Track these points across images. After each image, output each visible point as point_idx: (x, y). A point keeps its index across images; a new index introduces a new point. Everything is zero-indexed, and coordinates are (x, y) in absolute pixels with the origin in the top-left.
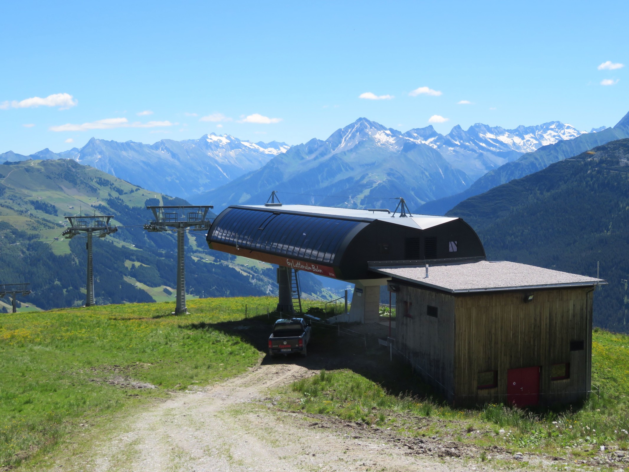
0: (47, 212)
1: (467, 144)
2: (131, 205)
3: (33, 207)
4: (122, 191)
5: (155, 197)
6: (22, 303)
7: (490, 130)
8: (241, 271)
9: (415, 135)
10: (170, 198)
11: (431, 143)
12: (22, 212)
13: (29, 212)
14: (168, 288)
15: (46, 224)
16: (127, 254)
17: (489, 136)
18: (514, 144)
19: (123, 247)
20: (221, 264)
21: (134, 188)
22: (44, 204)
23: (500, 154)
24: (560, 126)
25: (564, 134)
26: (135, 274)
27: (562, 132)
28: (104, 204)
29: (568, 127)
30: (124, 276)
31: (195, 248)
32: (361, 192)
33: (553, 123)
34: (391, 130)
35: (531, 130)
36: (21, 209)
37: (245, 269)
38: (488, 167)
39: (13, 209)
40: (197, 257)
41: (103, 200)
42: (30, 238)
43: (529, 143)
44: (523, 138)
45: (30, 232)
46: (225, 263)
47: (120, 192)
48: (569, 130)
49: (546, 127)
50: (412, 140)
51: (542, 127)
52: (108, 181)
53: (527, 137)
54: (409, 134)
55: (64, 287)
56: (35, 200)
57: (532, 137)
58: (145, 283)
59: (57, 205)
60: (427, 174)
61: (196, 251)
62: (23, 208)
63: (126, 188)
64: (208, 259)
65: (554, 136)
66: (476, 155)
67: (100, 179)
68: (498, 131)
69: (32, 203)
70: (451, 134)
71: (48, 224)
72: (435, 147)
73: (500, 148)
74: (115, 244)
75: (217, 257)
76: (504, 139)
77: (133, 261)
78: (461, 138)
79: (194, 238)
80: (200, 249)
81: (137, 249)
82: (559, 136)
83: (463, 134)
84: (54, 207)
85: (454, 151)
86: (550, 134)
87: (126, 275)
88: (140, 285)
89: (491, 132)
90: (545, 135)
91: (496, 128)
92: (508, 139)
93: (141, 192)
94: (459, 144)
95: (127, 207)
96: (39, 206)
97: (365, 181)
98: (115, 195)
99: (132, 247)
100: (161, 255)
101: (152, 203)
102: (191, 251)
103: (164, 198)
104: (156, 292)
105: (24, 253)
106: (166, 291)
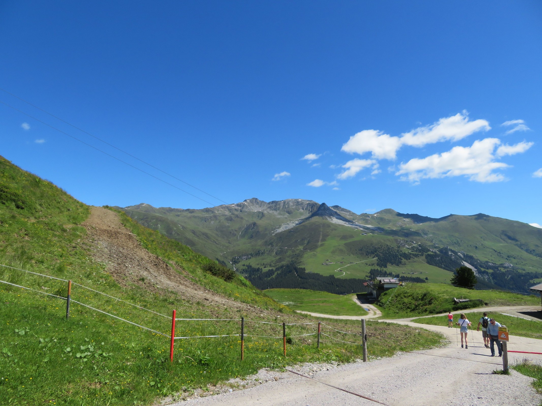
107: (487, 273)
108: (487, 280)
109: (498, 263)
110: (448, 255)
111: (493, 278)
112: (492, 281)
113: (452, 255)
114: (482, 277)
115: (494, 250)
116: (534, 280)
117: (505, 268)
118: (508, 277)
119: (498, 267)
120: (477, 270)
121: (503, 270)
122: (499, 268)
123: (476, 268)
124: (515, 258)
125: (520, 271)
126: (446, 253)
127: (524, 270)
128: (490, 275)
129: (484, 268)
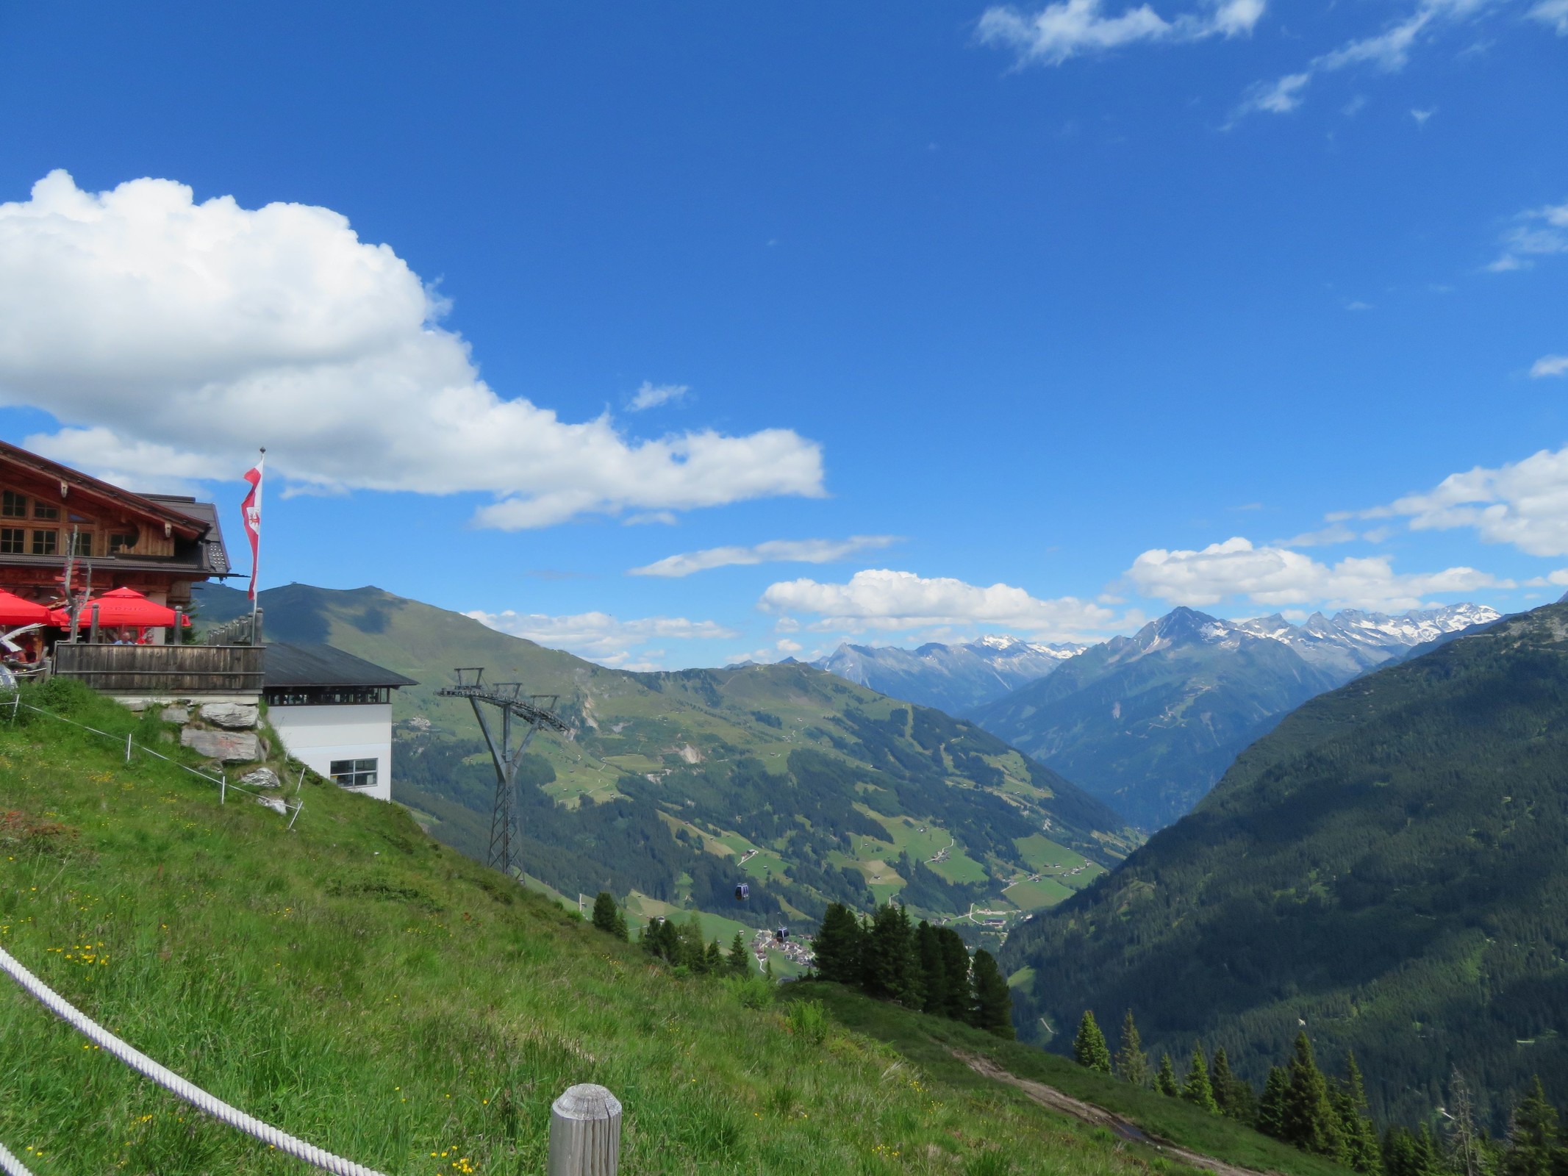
0: (770, 724)
1: (1333, 637)
2: (872, 718)
3: (753, 718)
4: (863, 700)
5: (904, 707)
6: (722, 832)
7: (1364, 617)
8: (1009, 801)
9: (1256, 628)
10: (922, 709)
11: (1281, 636)
12: (739, 723)
13: (747, 723)
14: (911, 820)
16: (860, 775)
17: (1366, 625)
18: (1404, 635)
19: (857, 767)
20: (983, 791)
21: (878, 696)
22: (768, 715)
23: (1384, 648)
24: (1472, 609)
25: (1478, 617)
26: (867, 800)
27: (1475, 615)
28: (839, 715)
29: (1486, 609)
30: (853, 802)
31: (951, 769)
32: (1182, 701)
33: (1459, 605)
34: (1221, 623)
35: (1427, 615)
36: (737, 719)
37: (1015, 797)
39: (729, 720)
40: (953, 781)
41: (838, 710)
42: (742, 753)
43: (1427, 633)
44: (1417, 627)
45: (742, 747)
46: (989, 790)
47: (860, 700)
49: (1448, 611)
50: (1252, 633)
51: (1444, 611)
52: (845, 688)
53: (1423, 625)
55: (775, 813)
56: (756, 711)
57: (1431, 626)
58: (879, 811)
59: (784, 717)
60: (1276, 677)
61: (952, 774)
62: (741, 718)
63: (868, 696)
64: (967, 784)
66: (1347, 651)
67: (837, 686)
68: (1378, 619)
69: (753, 713)
70: (1308, 624)
71: (766, 737)
72: (1286, 642)
73: (1383, 640)
74: (849, 764)
75: (978, 782)
76: (1388, 628)
77: (867, 783)
78: (1323, 629)
80: (958, 772)
81: (874, 769)
83: (1327, 624)
84: (778, 718)
85: (1315, 647)
86: (1459, 620)
87: (855, 801)
88: (873, 815)
89: (1370, 621)
90: (1447, 620)
91: (1375, 613)
92: (1395, 629)
93: (887, 700)
94: (1321, 637)
95: (868, 720)
96: (761, 717)
97: (1187, 689)
98: (853, 704)
99: (869, 767)
100: (903, 778)
101: (900, 715)
102: (945, 773)
103: (914, 708)
104: (892, 824)
105: (732, 771)
106: (907, 823)
117: (414, 729)
125: (445, 737)
127: (454, 734)
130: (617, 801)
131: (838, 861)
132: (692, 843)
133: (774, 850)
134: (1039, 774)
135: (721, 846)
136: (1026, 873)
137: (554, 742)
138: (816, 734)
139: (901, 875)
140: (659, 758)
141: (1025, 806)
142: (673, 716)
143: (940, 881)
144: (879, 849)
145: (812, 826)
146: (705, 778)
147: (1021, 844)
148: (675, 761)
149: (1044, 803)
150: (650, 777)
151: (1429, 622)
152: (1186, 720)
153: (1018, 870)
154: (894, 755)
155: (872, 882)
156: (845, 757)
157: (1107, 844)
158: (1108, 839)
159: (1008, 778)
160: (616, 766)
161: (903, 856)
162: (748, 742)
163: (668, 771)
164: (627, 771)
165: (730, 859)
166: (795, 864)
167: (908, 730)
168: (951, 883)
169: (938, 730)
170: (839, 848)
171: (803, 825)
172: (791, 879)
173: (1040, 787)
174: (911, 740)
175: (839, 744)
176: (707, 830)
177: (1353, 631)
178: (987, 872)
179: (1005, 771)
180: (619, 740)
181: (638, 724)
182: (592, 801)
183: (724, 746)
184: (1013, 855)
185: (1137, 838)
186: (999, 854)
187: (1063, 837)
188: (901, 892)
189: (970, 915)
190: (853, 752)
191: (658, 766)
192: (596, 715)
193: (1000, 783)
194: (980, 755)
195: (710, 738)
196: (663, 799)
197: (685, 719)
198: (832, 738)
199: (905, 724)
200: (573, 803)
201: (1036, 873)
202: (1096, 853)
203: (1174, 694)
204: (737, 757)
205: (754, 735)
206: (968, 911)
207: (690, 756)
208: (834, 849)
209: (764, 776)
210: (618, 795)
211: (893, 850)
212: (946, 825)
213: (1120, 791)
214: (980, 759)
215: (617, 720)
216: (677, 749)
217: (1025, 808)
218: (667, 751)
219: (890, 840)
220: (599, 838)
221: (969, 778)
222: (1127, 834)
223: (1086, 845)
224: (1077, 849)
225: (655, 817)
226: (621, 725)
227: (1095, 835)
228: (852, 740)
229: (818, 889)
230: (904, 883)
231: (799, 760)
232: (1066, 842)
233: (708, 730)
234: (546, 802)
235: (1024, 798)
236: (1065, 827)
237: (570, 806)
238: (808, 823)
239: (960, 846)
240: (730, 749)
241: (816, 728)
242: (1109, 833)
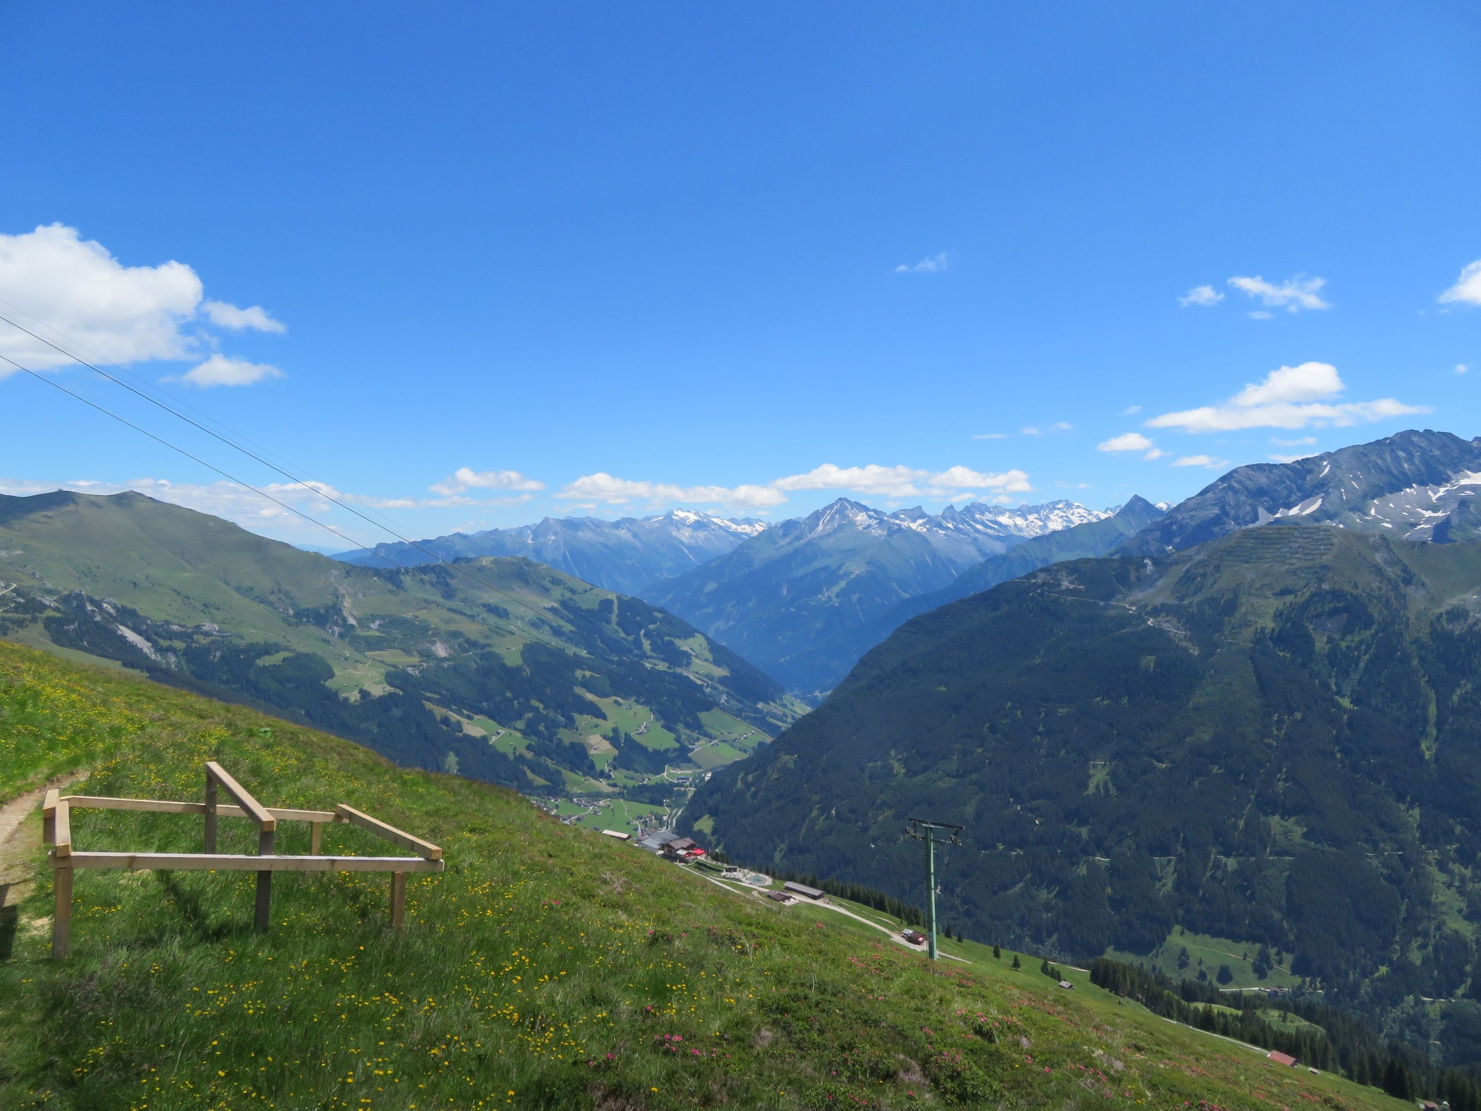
0: (499, 615)
1: (961, 526)
2: (584, 607)
3: (485, 611)
4: (575, 591)
5: (610, 597)
6: (475, 716)
7: (988, 510)
8: (695, 680)
9: (902, 516)
10: (625, 599)
12: (473, 616)
13: (481, 616)
14: (619, 699)
15: (498, 631)
16: (577, 662)
17: (987, 517)
18: (1016, 525)
19: (575, 654)
20: (675, 672)
21: (589, 587)
22: (496, 607)
23: (998, 538)
24: (1069, 505)
25: (1073, 514)
26: (586, 684)
27: (1071, 512)
28: (556, 605)
29: (1078, 507)
30: (575, 687)
31: (649, 653)
32: (837, 583)
33: (1060, 502)
34: (874, 511)
35: (1036, 510)
36: (472, 613)
37: (699, 676)
38: (983, 554)
39: (465, 614)
40: (651, 663)
41: (555, 601)
42: (483, 647)
43: (1033, 524)
44: (1026, 519)
45: (482, 641)
46: (679, 670)
47: (573, 591)
48: (1078, 510)
49: (1052, 506)
50: (898, 522)
51: (1048, 506)
52: (561, 580)
53: (1031, 517)
54: (895, 516)
55: (515, 699)
56: (487, 603)
57: (1036, 518)
58: (595, 694)
59: (510, 608)
60: (912, 562)
61: (650, 657)
62: (475, 611)
63: (580, 586)
64: (662, 666)
65: (1062, 517)
66: (970, 540)
67: (553, 578)
68: (998, 510)
69: (484, 605)
72: (923, 531)
73: (998, 531)
74: (567, 651)
75: (671, 664)
76: (1004, 519)
77: (584, 670)
78: (954, 520)
79: (649, 642)
80: (654, 654)
81: (588, 656)
82: (1067, 517)
83: (957, 516)
84: (506, 610)
85: (945, 535)
86: (1057, 514)
87: (576, 685)
88: (590, 696)
89: (989, 512)
90: (1051, 516)
91: (995, 507)
92: (1009, 520)
93: (595, 591)
94: (952, 526)
95: (580, 608)
96: (491, 610)
97: (841, 572)
98: (568, 595)
99: (584, 653)
100: (612, 662)
101: (607, 604)
102: (644, 656)
103: (618, 598)
104: (605, 704)
105: (476, 663)
106: (616, 702)
107: (174, 651)
108: (176, 666)
109: (191, 624)
110: (86, 612)
111: (188, 662)
112: (185, 667)
113: (93, 611)
114: (164, 661)
115: (176, 591)
116: (263, 658)
117: (206, 634)
118: (215, 656)
119: (193, 633)
120: (150, 644)
121: (204, 641)
122: (195, 637)
123: (148, 639)
124: (218, 609)
125: (236, 641)
126: (81, 606)
127: (242, 638)
128: (179, 654)
129: (164, 638)
130: (391, 694)
131: (565, 736)
132: (454, 726)
133: (516, 729)
134: (719, 654)
135: (475, 728)
136: (708, 739)
137: (324, 640)
138: (537, 624)
139: (615, 747)
140: (415, 653)
141: (708, 684)
142: (422, 614)
143: (643, 749)
144: (596, 726)
145: (544, 709)
146: (455, 669)
147: (704, 716)
148: (427, 655)
149: (722, 681)
150: (410, 670)
151: (1036, 515)
152: (839, 600)
153: (701, 737)
154: (603, 641)
155: (592, 752)
156: (563, 644)
157: (768, 713)
158: (770, 708)
159: (695, 660)
160: (380, 661)
161: (615, 730)
162: (487, 637)
163: (425, 665)
164: (390, 665)
165: (485, 739)
166: (533, 740)
167: (614, 618)
168: (650, 750)
169: (638, 618)
170: (566, 727)
171: (538, 708)
172: (532, 753)
173: (719, 666)
174: (616, 627)
175: (557, 632)
176: (462, 715)
177: (977, 522)
178: (678, 740)
179: (693, 654)
180: (379, 637)
181: (392, 622)
182: (369, 694)
183: (468, 641)
184: (697, 726)
185: (792, 705)
186: (687, 726)
187: (735, 708)
188: (614, 759)
189: (665, 774)
190: (569, 639)
191: (416, 660)
192: (354, 613)
193: (688, 664)
194: (673, 639)
195: (455, 634)
196: (423, 690)
197: (434, 618)
198: (551, 627)
199: (611, 612)
200: (354, 697)
201: (714, 739)
202: (760, 721)
203: (832, 576)
204: (479, 651)
205: (491, 630)
206: (663, 771)
207: (441, 650)
208: (563, 727)
209: (503, 667)
210: (389, 689)
211: (607, 726)
212: (646, 703)
213: (783, 660)
214: (672, 643)
215: (373, 618)
216: (429, 645)
217: (708, 686)
218: (420, 647)
219: (604, 717)
220: (380, 725)
221: (664, 660)
222: (785, 702)
223: (753, 715)
224: (745, 718)
225: (422, 706)
226: (378, 623)
227: (760, 705)
228: (568, 627)
229: (552, 759)
230: (616, 752)
231: (532, 651)
232: (738, 714)
233: (453, 627)
234: (332, 696)
235: (707, 676)
236: (737, 701)
237: (352, 699)
238: (541, 706)
239: (657, 719)
240: (474, 644)
241: (539, 619)
242: (771, 703)
